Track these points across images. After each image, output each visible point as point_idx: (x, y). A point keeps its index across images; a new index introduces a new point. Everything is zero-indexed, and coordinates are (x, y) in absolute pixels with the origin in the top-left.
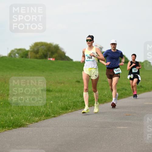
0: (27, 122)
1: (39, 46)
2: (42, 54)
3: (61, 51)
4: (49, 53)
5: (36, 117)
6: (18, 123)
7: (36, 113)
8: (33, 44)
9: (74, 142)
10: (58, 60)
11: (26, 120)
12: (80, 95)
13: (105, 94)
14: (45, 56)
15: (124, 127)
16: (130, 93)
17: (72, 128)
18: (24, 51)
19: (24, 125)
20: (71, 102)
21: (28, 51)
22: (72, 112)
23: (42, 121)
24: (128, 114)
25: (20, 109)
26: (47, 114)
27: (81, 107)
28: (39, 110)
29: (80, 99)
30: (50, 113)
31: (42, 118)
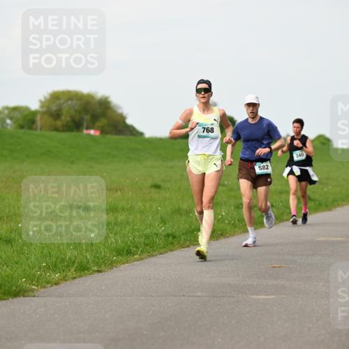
0: (34, 285)
1: (62, 102)
2: (68, 119)
3: (114, 112)
4: (87, 117)
5: (54, 271)
6: (12, 286)
7: (56, 262)
8: (47, 96)
9: (146, 332)
10: (107, 133)
11: (31, 279)
12: (161, 217)
13: (222, 215)
14: (76, 125)
15: (267, 295)
16: (282, 214)
17: (143, 298)
18: (26, 113)
19: (26, 291)
20: (140, 237)
21: (34, 113)
22: (141, 259)
23: (68, 282)
24: (277, 264)
25: (15, 253)
26: (80, 264)
27: (164, 247)
28: (62, 256)
29: (161, 228)
30: (88, 262)
31: (69, 273)
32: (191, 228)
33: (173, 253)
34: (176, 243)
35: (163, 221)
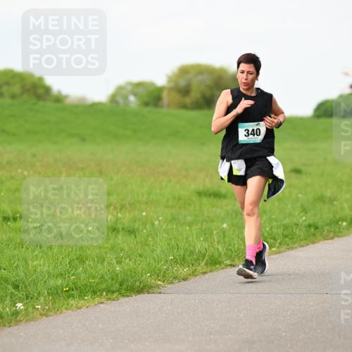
0: (159, 280)
1: (191, 76)
2: (198, 95)
5: (182, 265)
6: (135, 281)
7: (184, 255)
8: (176, 70)
9: (284, 334)
11: (157, 274)
12: (302, 206)
14: (207, 103)
17: (281, 295)
18: (152, 89)
19: (151, 287)
20: (278, 227)
21: (161, 89)
22: (279, 253)
23: (198, 277)
25: (139, 245)
26: (211, 257)
27: (305, 239)
28: (191, 248)
29: (302, 217)
30: (220, 255)
31: (199, 268)
32: (335, 217)
33: (316, 245)
34: (318, 235)
35: (304, 210)
